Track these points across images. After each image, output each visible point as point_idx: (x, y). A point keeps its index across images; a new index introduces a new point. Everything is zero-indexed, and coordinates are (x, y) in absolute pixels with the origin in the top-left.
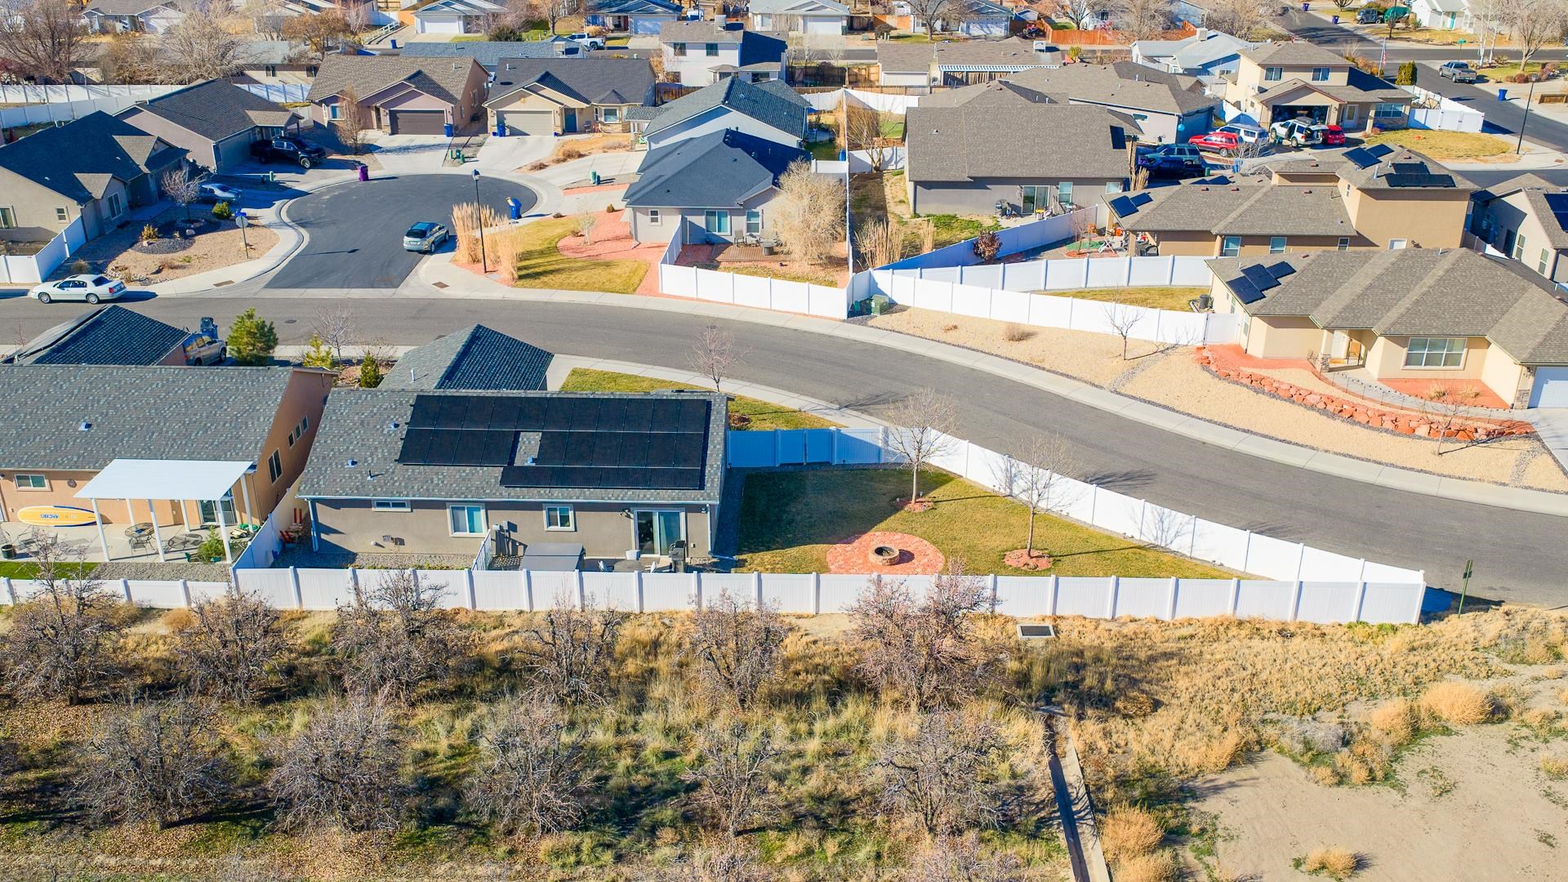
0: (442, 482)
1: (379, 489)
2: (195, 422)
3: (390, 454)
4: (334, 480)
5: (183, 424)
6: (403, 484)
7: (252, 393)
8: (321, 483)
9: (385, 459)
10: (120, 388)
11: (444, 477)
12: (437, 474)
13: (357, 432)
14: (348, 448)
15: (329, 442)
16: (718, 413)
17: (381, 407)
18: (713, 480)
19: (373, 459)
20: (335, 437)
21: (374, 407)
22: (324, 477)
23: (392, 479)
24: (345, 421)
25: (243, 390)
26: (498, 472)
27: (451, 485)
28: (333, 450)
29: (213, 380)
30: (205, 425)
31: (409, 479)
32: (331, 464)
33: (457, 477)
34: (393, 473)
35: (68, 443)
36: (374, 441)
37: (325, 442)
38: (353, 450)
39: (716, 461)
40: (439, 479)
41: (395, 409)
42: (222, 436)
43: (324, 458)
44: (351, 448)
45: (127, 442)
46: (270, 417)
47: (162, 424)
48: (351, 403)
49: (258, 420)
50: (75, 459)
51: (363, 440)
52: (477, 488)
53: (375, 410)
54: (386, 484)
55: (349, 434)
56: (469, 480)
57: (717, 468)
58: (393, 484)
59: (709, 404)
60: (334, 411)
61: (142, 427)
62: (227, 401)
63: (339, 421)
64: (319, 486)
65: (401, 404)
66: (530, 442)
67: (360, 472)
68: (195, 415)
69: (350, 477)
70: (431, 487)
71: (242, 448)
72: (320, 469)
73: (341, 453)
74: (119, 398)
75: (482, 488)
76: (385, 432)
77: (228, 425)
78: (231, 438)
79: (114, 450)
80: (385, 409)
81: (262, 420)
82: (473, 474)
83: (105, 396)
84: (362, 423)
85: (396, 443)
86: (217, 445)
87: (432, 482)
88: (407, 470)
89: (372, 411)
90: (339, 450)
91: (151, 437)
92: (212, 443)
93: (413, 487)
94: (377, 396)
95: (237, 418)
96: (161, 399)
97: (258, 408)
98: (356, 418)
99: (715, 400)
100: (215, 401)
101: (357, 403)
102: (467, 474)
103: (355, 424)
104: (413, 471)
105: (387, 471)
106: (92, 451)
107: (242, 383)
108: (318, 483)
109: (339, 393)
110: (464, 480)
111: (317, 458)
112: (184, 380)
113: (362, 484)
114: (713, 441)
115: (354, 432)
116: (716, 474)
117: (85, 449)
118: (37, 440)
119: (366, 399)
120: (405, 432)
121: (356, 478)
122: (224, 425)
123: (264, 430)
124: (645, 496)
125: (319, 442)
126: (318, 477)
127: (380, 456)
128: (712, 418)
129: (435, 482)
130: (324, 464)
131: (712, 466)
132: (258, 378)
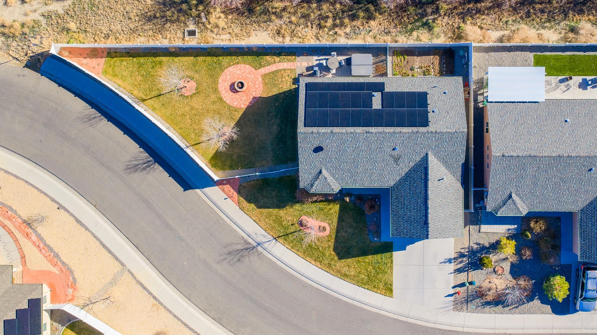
0: (407, 85)
1: (431, 81)
2: (522, 124)
3: (432, 97)
4: (450, 85)
5: (526, 123)
6: (422, 84)
7: (505, 140)
8: (454, 83)
9: (433, 95)
10: (564, 142)
11: (407, 87)
12: (410, 89)
13: (449, 108)
14: (450, 100)
15: (458, 103)
16: (301, 121)
17: (443, 122)
18: (302, 88)
19: (438, 95)
20: (457, 105)
21: (446, 121)
22: (454, 86)
23: (427, 86)
24: (455, 113)
25: (509, 142)
26: (387, 90)
27: (404, 83)
28: (455, 99)
29: (525, 147)
30: (517, 123)
31: (421, 86)
32: (454, 92)
33: (402, 87)
34: (428, 89)
35: (570, 112)
36: (440, 104)
37: (460, 103)
38: (447, 99)
39: (301, 97)
40: (409, 86)
41: (437, 120)
42: (508, 117)
43: (458, 95)
44: (448, 100)
45: (545, 114)
46: (491, 127)
47: (536, 123)
48: (456, 123)
49: (496, 125)
50: (562, 104)
51: (445, 104)
52: (393, 82)
53: (445, 120)
54: (429, 83)
55: (452, 107)
56: (397, 86)
57: (301, 93)
58: (426, 83)
59: (305, 126)
60: (462, 119)
61: (543, 121)
62: (514, 136)
63: (458, 113)
64: (455, 82)
65: (435, 123)
66: (377, 104)
67: (441, 89)
68: (524, 128)
69: (444, 86)
70: (411, 82)
71: (497, 111)
72: (457, 90)
73: (452, 98)
74: (561, 136)
75: (391, 82)
76: (437, 108)
77: (508, 123)
78: (503, 116)
79: (549, 109)
80: (440, 120)
81: (494, 125)
82: (396, 89)
83: (568, 137)
84: (448, 112)
85: (431, 103)
86: (507, 112)
87: (411, 85)
88: (423, 90)
89: (446, 119)
90: (453, 99)
91: (537, 116)
92: (510, 114)
93: (418, 82)
94: (446, 127)
95: (505, 127)
96: (543, 136)
97: (499, 132)
98: (451, 115)
99: (303, 127)
100: (519, 136)
101: (454, 123)
102: (398, 89)
103: (451, 112)
104: (420, 90)
105: (430, 90)
106: (557, 108)
107: (512, 146)
108: (456, 83)
109: (463, 128)
110: (399, 86)
111: (460, 95)
112: (538, 147)
113: (438, 83)
114: (303, 106)
115: (450, 108)
116: (301, 90)
117: (561, 109)
118: (583, 113)
119: (451, 126)
120: (429, 108)
121: (441, 86)
122: (509, 123)
123: (491, 120)
124: (328, 80)
125: (462, 103)
126: (456, 86)
127: (435, 96)
128: (303, 118)
129: (410, 85)
130: (456, 92)
131: (303, 94)
132: (506, 149)
